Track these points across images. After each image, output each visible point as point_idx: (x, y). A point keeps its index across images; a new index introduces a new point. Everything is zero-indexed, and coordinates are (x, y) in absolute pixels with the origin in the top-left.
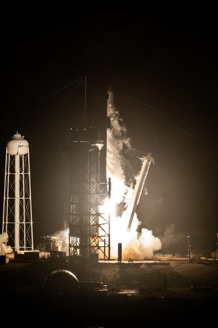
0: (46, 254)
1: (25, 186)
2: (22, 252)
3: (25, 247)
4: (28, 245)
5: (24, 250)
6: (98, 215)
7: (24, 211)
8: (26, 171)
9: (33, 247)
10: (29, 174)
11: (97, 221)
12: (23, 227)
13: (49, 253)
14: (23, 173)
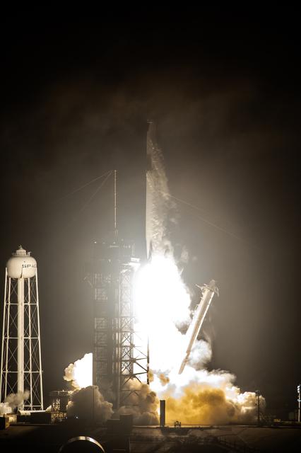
0: (61, 415)
1: (32, 321)
2: (28, 412)
3: (31, 405)
4: (36, 402)
5: (30, 410)
6: (133, 361)
7: (31, 355)
8: (33, 300)
9: (42, 406)
10: (37, 304)
11: (131, 371)
12: (29, 378)
13: (65, 414)
14: (29, 304)
